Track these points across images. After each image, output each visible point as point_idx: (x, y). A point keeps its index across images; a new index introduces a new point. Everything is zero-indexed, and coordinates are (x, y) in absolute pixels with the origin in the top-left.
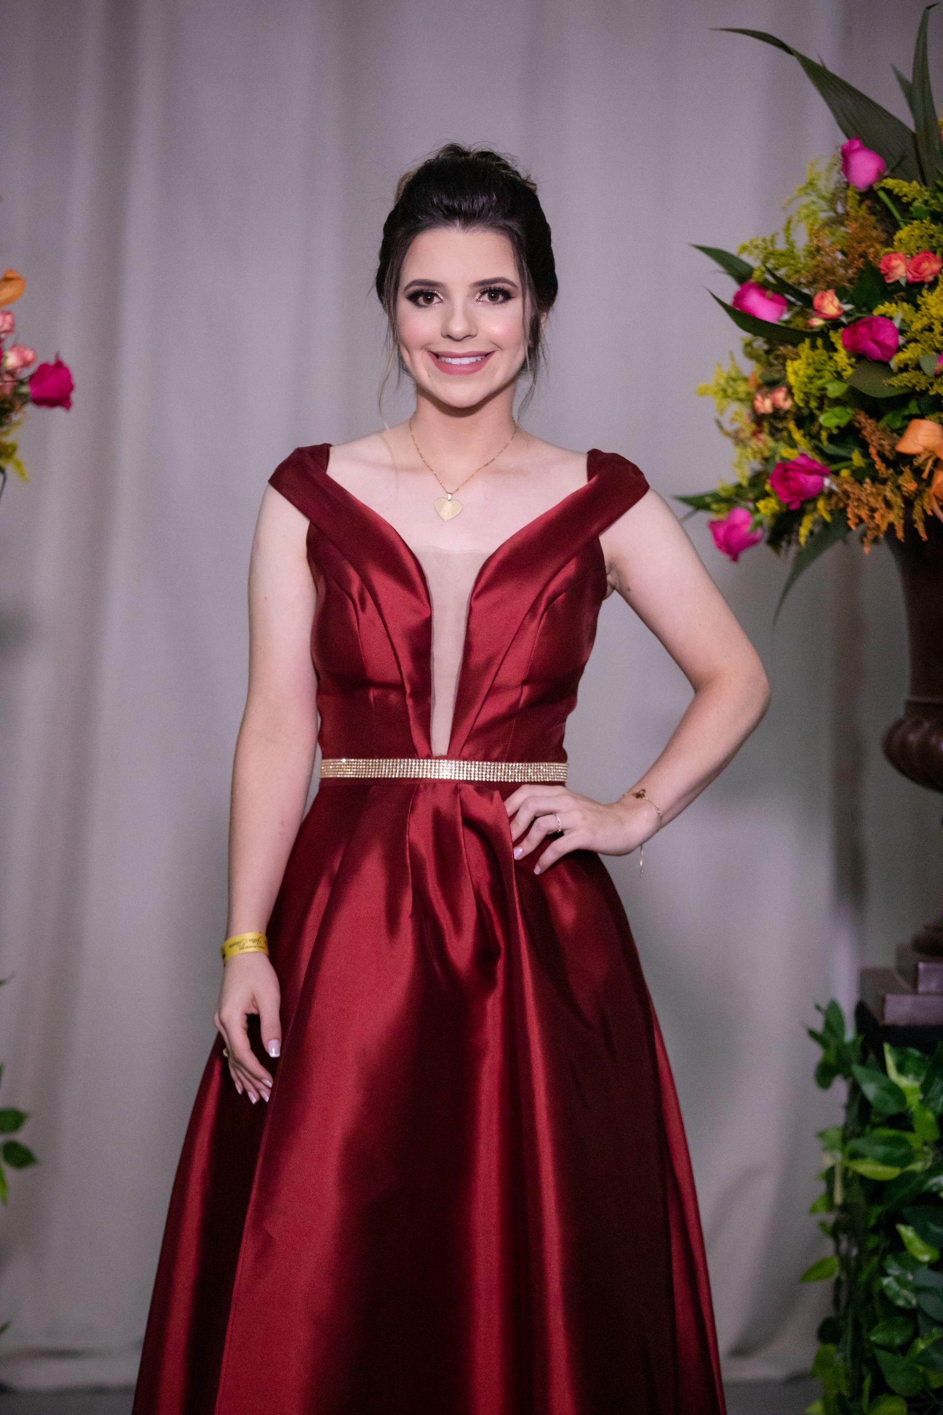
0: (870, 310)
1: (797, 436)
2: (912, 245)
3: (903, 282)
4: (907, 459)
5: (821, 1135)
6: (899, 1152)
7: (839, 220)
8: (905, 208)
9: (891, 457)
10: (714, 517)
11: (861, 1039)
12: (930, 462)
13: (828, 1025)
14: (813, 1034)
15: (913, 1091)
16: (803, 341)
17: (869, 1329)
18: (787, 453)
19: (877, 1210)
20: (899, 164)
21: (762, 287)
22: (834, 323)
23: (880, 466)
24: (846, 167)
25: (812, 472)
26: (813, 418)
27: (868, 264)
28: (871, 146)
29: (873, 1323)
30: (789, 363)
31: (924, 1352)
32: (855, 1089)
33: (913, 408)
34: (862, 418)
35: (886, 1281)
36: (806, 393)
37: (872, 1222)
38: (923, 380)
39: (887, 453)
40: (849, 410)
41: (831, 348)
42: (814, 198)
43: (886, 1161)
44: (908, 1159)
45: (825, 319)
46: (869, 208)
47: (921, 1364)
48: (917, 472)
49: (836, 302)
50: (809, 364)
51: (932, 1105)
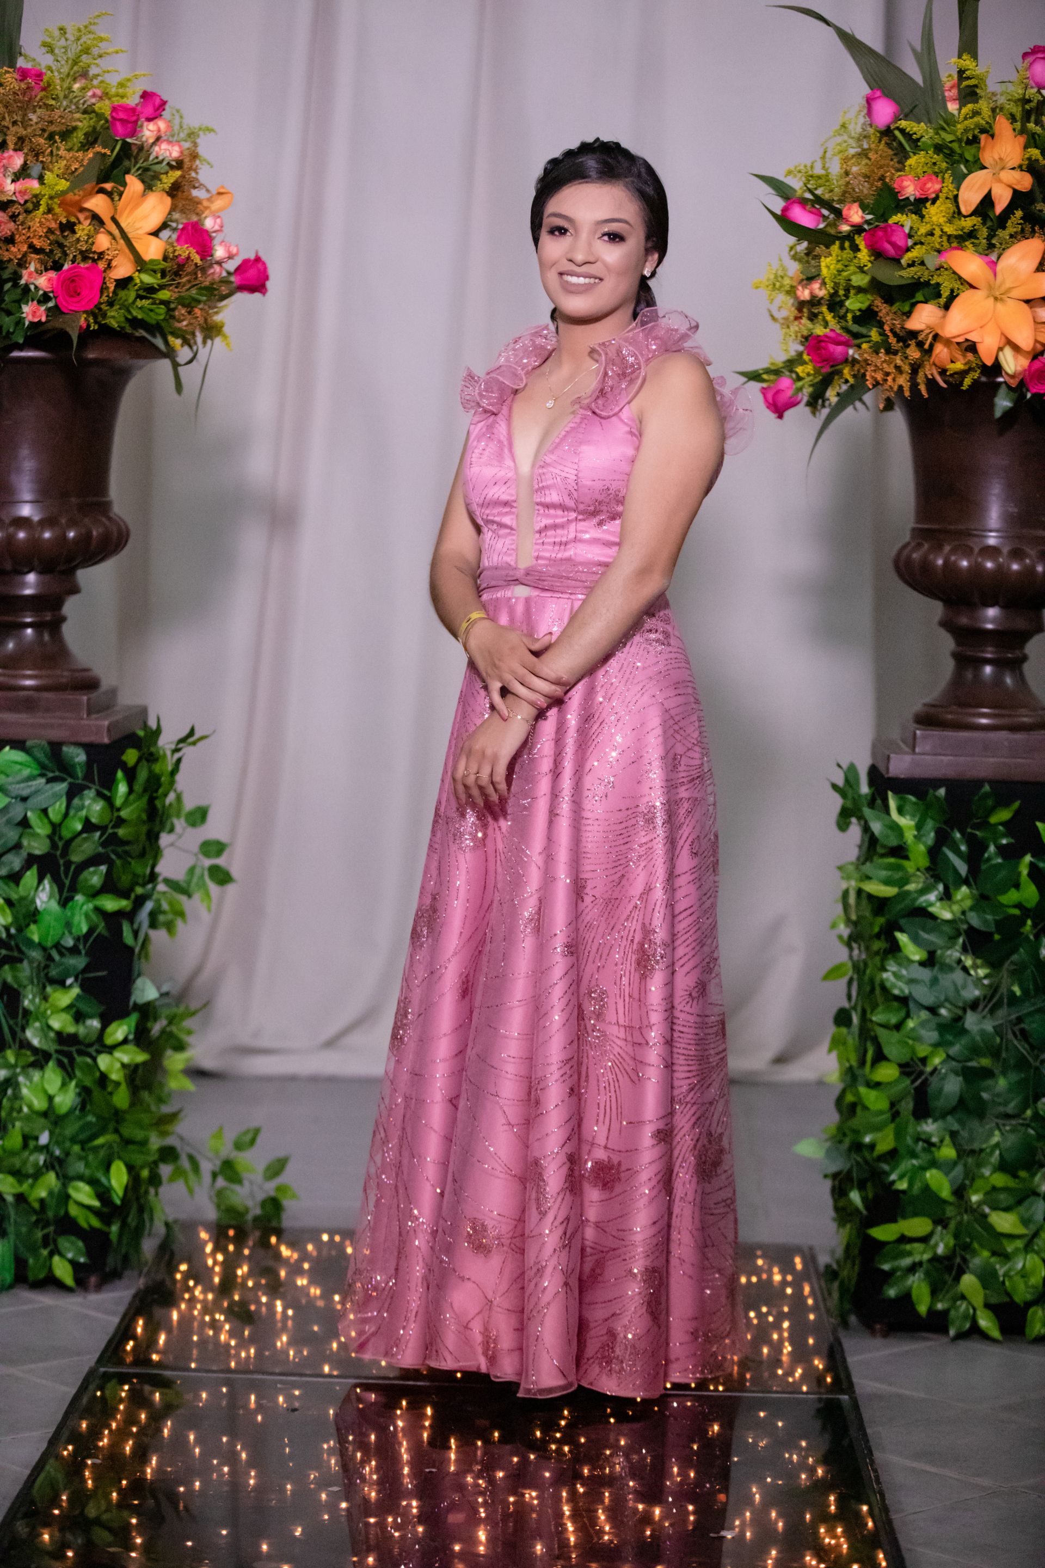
0: (886, 221)
1: (829, 317)
2: (920, 170)
3: (912, 199)
4: (914, 334)
5: (840, 868)
6: (898, 875)
7: (864, 154)
8: (915, 142)
9: (901, 334)
10: (765, 385)
11: (873, 789)
12: (931, 336)
13: (847, 781)
14: (835, 787)
15: (910, 828)
16: (834, 243)
17: (872, 1012)
18: (819, 331)
19: (881, 920)
20: (911, 111)
21: (802, 202)
22: (858, 229)
23: (892, 340)
24: (869, 113)
25: (838, 343)
26: (841, 304)
27: (885, 184)
28: (889, 95)
29: (874, 1007)
30: (823, 259)
31: (913, 1029)
32: (866, 829)
33: (919, 296)
34: (878, 302)
35: (885, 975)
36: (835, 283)
37: (876, 929)
38: (926, 273)
39: (898, 331)
40: (869, 296)
41: (855, 249)
42: (845, 137)
43: (887, 882)
44: (904, 881)
45: (852, 226)
46: (886, 143)
47: (909, 1038)
48: (920, 345)
49: (860, 212)
50: (839, 261)
51: (924, 839)
